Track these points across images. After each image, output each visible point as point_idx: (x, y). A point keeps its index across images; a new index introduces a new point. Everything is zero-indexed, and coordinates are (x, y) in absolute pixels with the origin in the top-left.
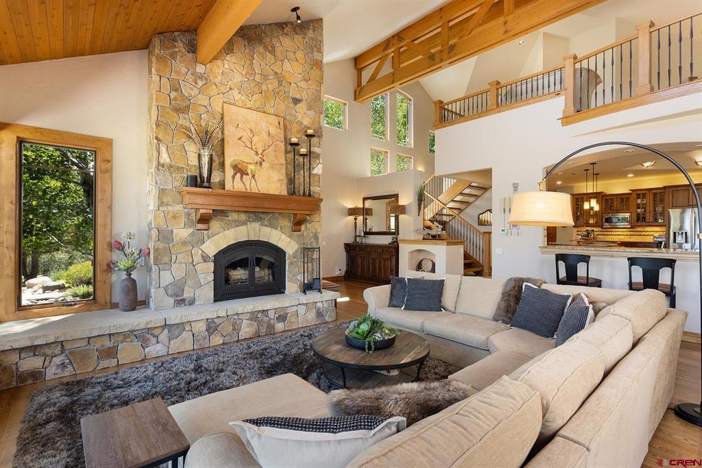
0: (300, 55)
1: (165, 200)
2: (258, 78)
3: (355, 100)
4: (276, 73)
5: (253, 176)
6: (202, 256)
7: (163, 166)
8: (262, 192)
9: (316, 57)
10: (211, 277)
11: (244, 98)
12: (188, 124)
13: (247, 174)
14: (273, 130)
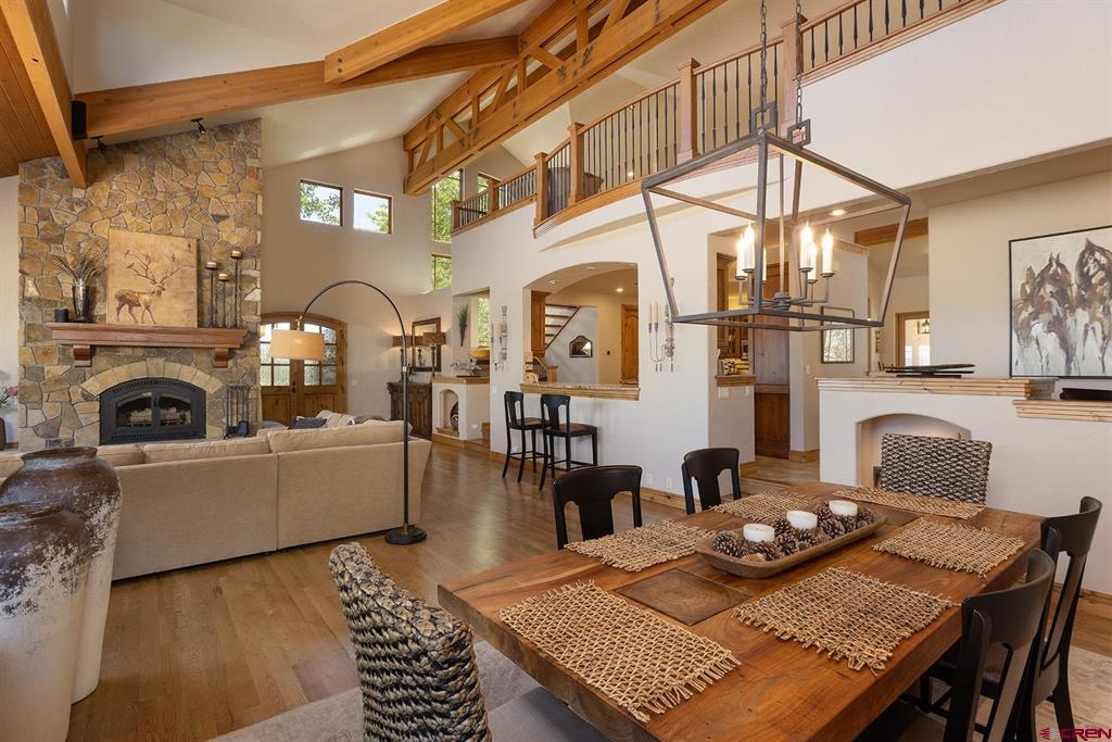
0: (224, 164)
1: (33, 336)
2: (160, 197)
3: (404, 193)
4: (187, 189)
5: (148, 308)
6: (83, 395)
7: (30, 299)
8: (159, 324)
9: (249, 164)
10: (96, 418)
11: (140, 220)
12: (62, 255)
13: (139, 305)
14: (179, 254)
